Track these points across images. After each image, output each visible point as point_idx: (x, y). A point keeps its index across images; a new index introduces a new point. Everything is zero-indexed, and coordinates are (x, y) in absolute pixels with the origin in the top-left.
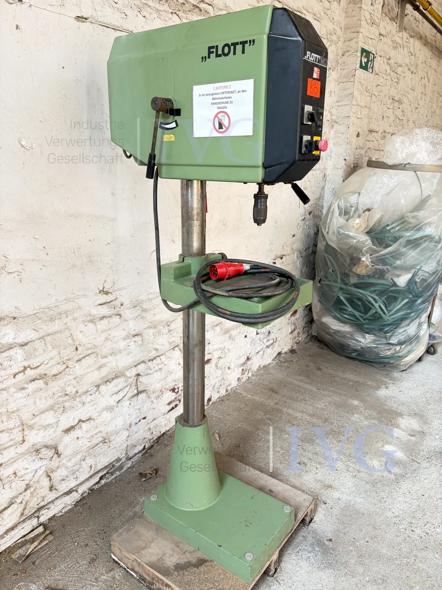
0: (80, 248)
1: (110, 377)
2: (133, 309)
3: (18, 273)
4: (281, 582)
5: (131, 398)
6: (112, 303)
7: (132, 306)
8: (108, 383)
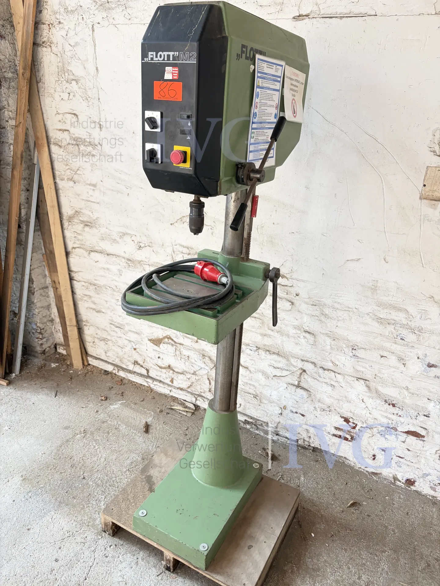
0: (263, 227)
1: (273, 350)
2: (311, 306)
3: (211, 227)
4: (160, 577)
5: (289, 384)
6: (286, 287)
7: (311, 303)
8: (268, 353)
